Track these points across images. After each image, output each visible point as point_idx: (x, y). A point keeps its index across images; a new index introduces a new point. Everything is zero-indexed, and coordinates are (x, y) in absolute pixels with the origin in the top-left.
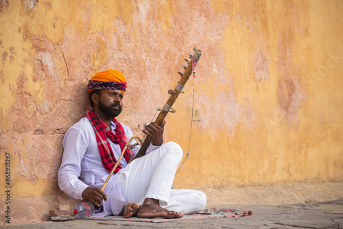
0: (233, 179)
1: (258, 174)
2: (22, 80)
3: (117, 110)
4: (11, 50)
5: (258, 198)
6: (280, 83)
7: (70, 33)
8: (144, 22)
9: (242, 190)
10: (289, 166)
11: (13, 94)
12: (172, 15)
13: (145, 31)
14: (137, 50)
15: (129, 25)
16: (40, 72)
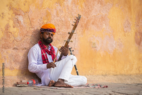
0: (111, 72)
1: (124, 71)
2: (7, 27)
3: (50, 41)
4: (2, 14)
5: (122, 80)
6: (136, 33)
7: (33, 8)
8: (70, 5)
9: (115, 77)
10: (139, 68)
11: (3, 32)
12: (84, 2)
13: (70, 9)
14: (66, 17)
15: (62, 6)
16: (17, 24)
